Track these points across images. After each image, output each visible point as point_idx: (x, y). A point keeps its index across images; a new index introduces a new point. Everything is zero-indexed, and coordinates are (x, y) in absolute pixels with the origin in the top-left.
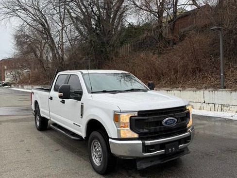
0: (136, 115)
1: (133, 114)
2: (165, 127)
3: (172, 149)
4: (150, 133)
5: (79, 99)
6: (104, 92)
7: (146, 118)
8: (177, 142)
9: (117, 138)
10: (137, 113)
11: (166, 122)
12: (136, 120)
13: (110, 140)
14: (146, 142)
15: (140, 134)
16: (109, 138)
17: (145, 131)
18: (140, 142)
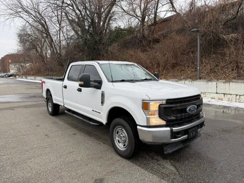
0: (164, 103)
1: (161, 102)
2: (189, 114)
3: (193, 134)
4: (176, 120)
5: (99, 88)
6: (123, 81)
7: (174, 105)
8: (196, 127)
9: (146, 125)
10: (165, 101)
11: (189, 110)
12: (165, 108)
13: (138, 127)
14: (174, 129)
15: (167, 121)
16: (137, 125)
17: (173, 118)
18: (168, 129)
